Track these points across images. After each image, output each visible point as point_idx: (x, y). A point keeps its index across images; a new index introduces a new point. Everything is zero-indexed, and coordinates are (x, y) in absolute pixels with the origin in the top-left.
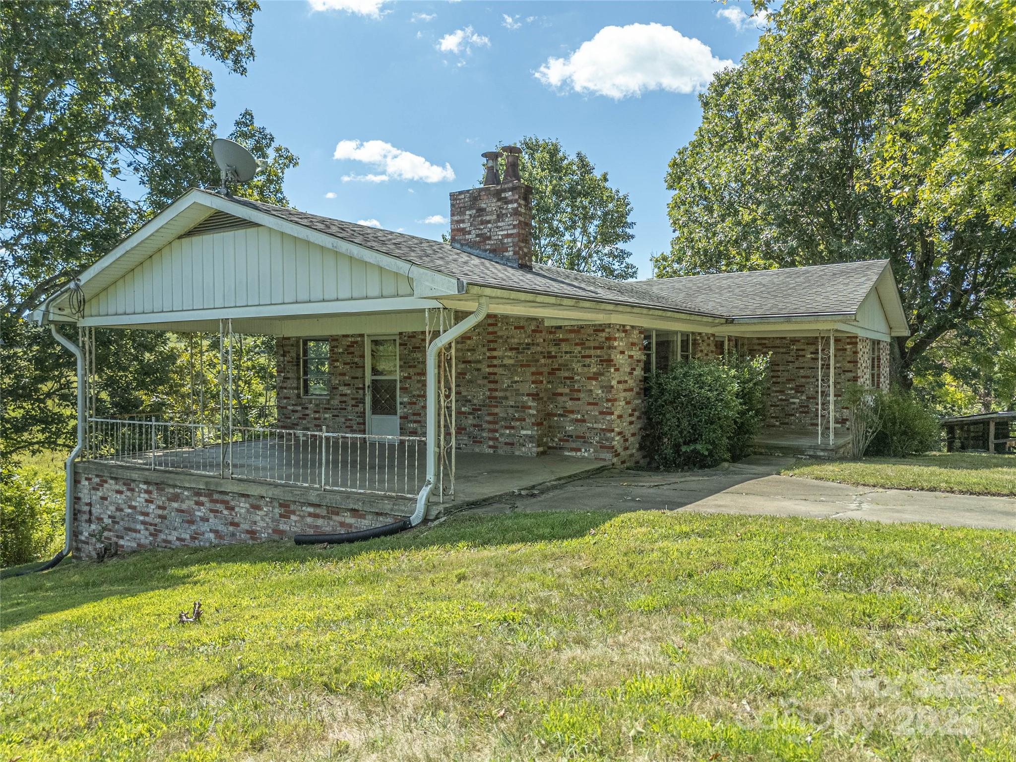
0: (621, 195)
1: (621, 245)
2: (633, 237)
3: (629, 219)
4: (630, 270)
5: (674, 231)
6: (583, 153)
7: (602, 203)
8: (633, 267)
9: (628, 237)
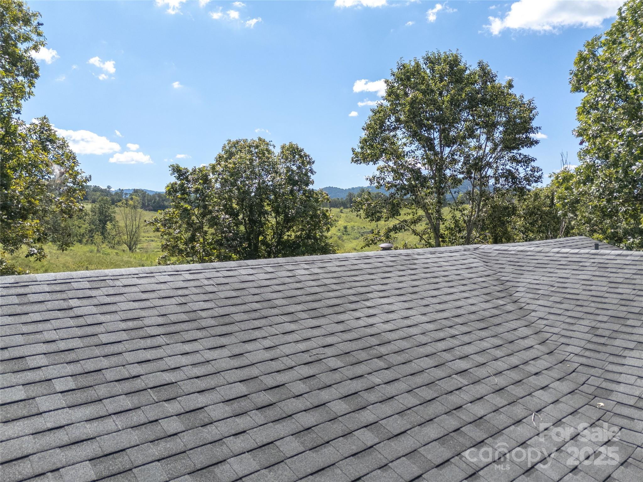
0: (525, 100)
1: (525, 151)
2: (537, 142)
3: (534, 124)
4: (536, 173)
5: (581, 143)
6: (485, 62)
7: (506, 110)
8: (539, 170)
9: (532, 143)
